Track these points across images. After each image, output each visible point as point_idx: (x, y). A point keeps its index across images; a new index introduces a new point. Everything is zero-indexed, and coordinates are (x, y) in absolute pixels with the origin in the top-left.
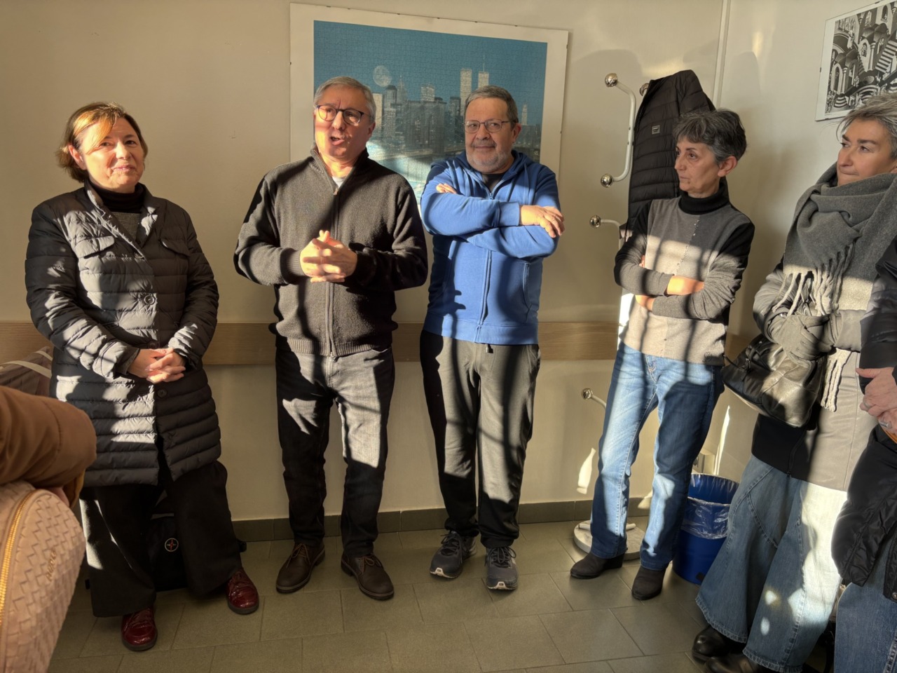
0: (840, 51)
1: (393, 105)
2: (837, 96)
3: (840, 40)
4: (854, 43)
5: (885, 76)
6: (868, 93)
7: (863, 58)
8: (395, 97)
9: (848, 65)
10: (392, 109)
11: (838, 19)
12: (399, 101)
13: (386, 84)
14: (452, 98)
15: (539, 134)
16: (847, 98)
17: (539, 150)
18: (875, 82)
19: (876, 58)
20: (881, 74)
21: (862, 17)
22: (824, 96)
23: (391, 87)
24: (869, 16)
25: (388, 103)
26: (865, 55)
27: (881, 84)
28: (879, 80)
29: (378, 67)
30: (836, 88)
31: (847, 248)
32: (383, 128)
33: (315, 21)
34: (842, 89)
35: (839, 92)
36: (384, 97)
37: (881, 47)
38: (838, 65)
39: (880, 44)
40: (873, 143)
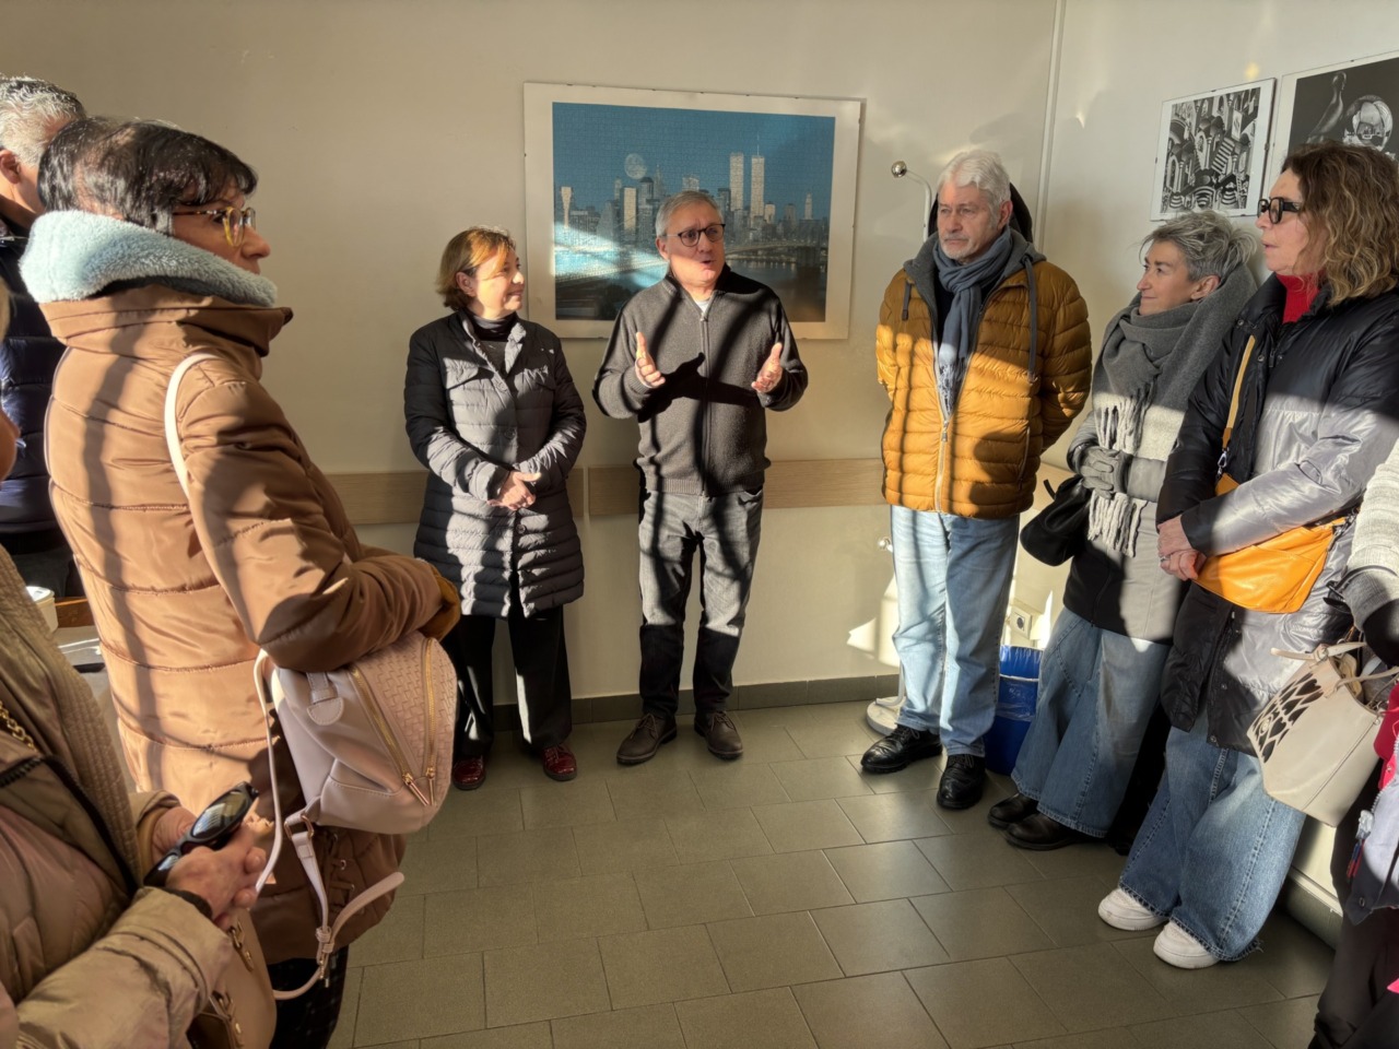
0: (1177, 141)
1: (649, 201)
2: (1173, 194)
3: (1177, 128)
4: (1190, 134)
5: (1221, 178)
6: (1203, 195)
7: (1199, 153)
8: (651, 191)
9: (1184, 159)
10: (648, 207)
11: (1175, 102)
12: (656, 196)
13: (640, 175)
14: (719, 190)
15: (827, 229)
16: (1183, 198)
17: (826, 249)
18: (1211, 184)
19: (1213, 155)
20: (1217, 175)
21: (1199, 104)
22: (1159, 194)
23: (647, 180)
24: (1206, 105)
25: (643, 200)
26: (1201, 150)
27: (1217, 186)
28: (1214, 181)
29: (630, 156)
30: (1172, 185)
31: (1147, 385)
32: (637, 230)
33: (554, 104)
34: (1177, 188)
35: (1174, 191)
36: (637, 192)
37: (1217, 143)
38: (1174, 157)
39: (1217, 140)
40: (1168, 265)
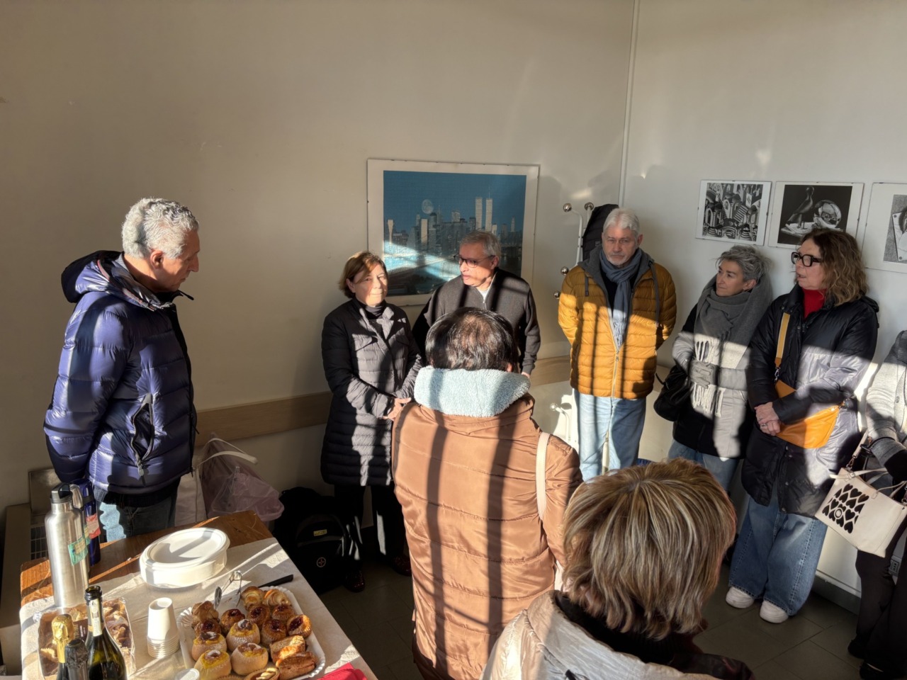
0: (711, 201)
1: (434, 226)
2: (710, 227)
3: (711, 194)
4: (719, 199)
5: (740, 224)
6: (730, 231)
7: (725, 210)
8: (435, 220)
9: (716, 211)
10: (434, 229)
11: (710, 182)
12: (438, 223)
13: (429, 212)
14: (470, 218)
15: (522, 237)
16: (716, 231)
17: (521, 248)
18: (734, 226)
19: (734, 213)
20: (738, 223)
21: (725, 186)
22: (701, 226)
23: (433, 214)
24: (729, 187)
25: (431, 225)
26: (727, 208)
27: (738, 228)
28: (736, 225)
29: (425, 201)
30: (709, 222)
32: (428, 243)
33: (384, 171)
34: (712, 223)
35: (711, 225)
36: (428, 221)
37: (737, 207)
38: (710, 209)
39: (736, 205)
40: (734, 273)
